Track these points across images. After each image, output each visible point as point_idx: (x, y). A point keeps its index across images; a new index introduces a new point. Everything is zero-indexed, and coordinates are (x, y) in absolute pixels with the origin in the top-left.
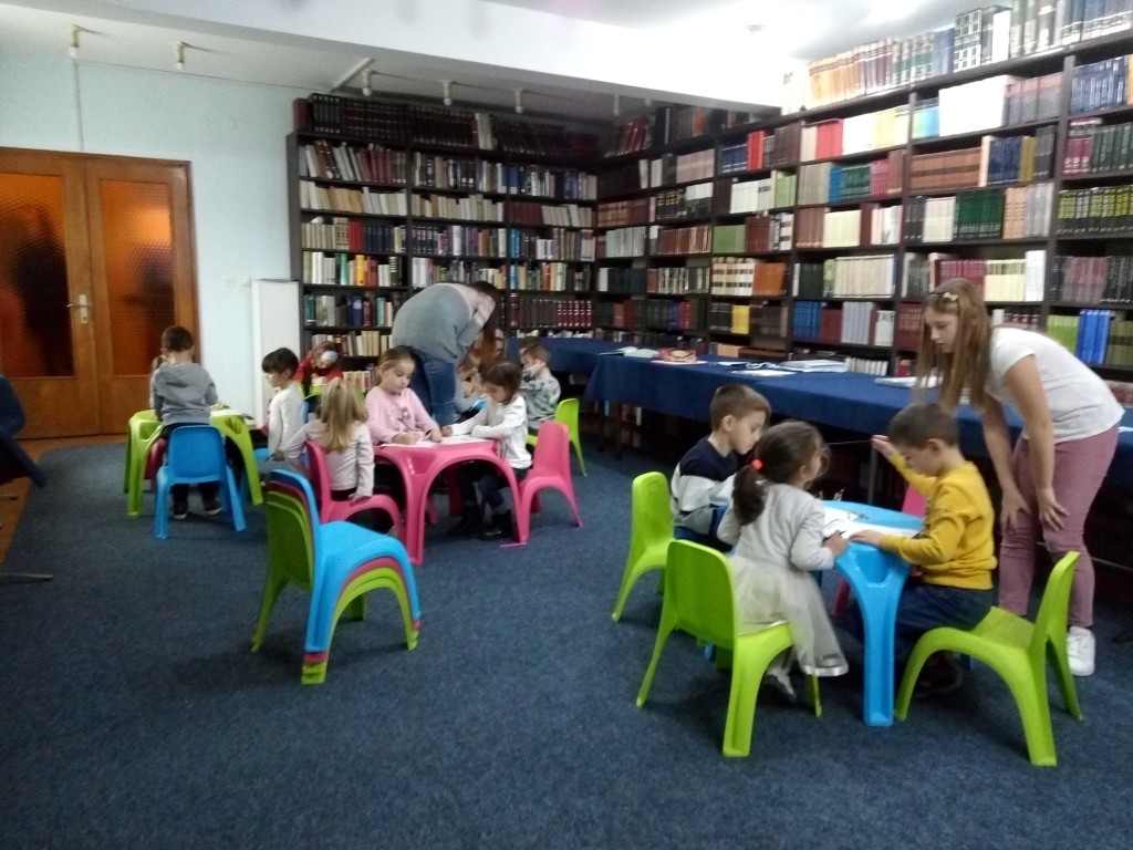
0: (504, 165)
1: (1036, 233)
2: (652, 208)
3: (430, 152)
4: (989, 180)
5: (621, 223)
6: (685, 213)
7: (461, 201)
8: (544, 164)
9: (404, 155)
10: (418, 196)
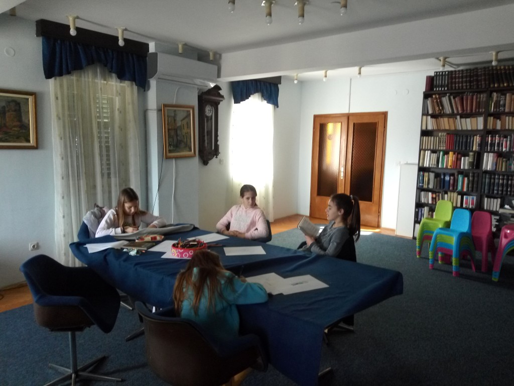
3: (503, 91)
9: (485, 95)
10: (492, 118)
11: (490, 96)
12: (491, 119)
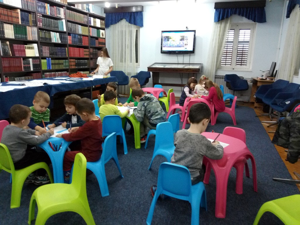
1: (35, 39)
4: (22, 22)
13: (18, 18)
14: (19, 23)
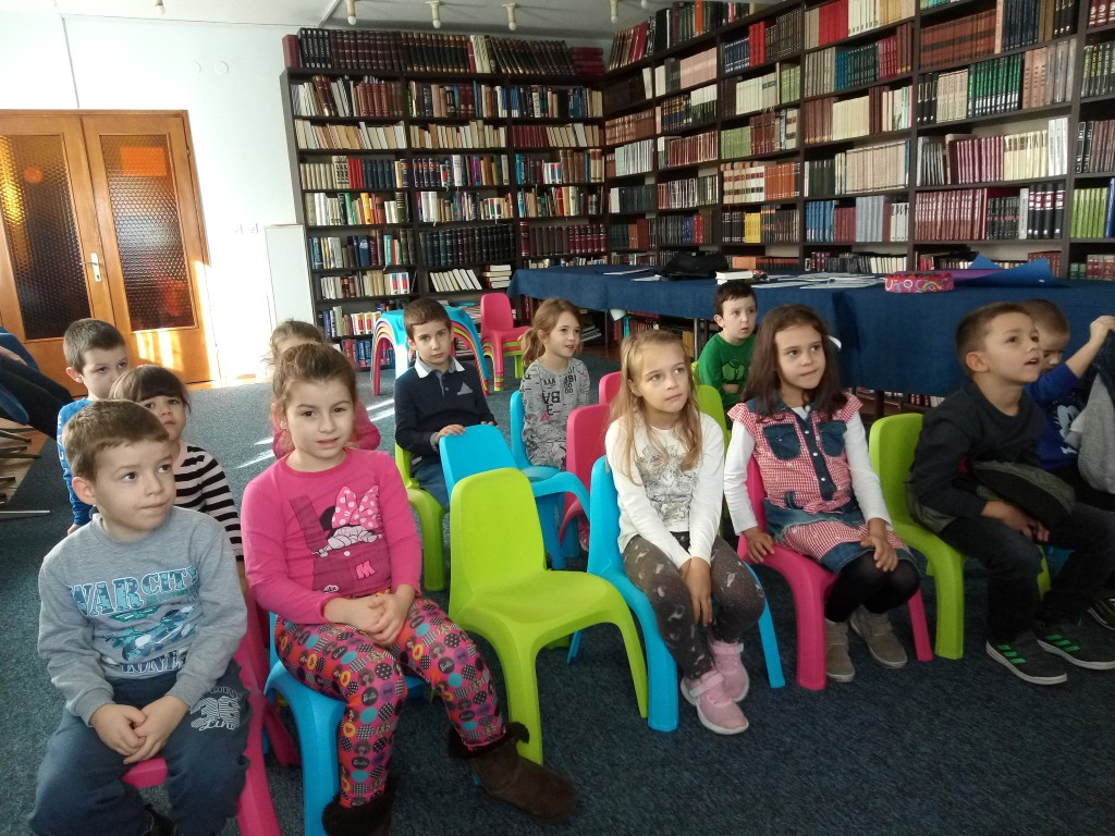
0: (503, 87)
1: (1058, 98)
2: (658, 119)
3: (425, 80)
4: (1003, 46)
5: (628, 139)
6: (691, 120)
7: (461, 128)
8: (544, 82)
9: (399, 85)
10: (417, 127)
11: (407, 88)
12: (415, 129)
13: (991, 33)
14: (993, 50)
